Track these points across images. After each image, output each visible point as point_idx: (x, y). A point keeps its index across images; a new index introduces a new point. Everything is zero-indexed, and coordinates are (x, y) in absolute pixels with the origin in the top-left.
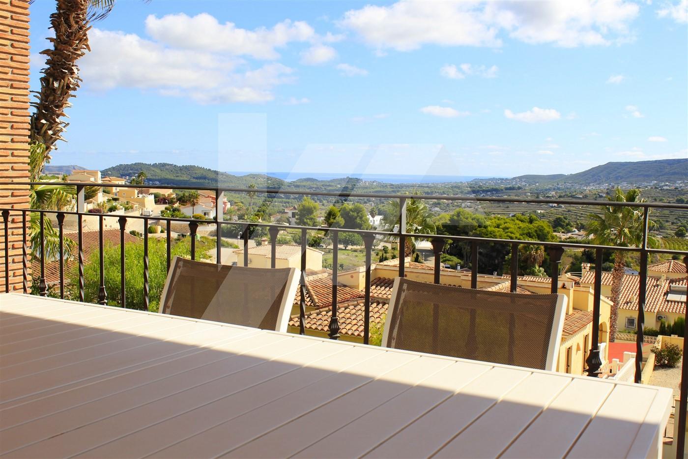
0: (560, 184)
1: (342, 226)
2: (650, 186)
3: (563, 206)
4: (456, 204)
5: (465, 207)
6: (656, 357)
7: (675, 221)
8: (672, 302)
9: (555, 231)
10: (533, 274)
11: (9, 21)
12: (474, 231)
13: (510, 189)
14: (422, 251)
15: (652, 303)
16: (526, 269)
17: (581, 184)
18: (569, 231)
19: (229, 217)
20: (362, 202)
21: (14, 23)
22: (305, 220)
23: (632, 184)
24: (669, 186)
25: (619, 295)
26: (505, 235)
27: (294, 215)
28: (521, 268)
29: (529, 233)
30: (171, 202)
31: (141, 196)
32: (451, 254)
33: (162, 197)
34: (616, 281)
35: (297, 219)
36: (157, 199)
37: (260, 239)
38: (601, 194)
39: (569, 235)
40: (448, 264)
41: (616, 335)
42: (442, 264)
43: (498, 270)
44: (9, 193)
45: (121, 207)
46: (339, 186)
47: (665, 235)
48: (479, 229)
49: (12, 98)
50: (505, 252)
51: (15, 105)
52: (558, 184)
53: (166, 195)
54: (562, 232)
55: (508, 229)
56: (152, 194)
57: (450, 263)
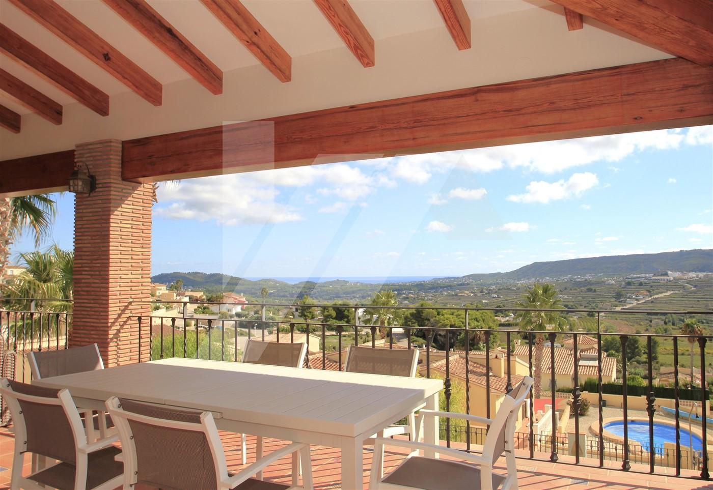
0: (499, 280)
1: (334, 317)
2: (566, 279)
3: (502, 297)
4: (420, 297)
5: (427, 300)
6: (571, 408)
7: (587, 305)
8: (582, 366)
9: (496, 316)
10: (479, 349)
11: (141, 212)
12: (434, 318)
13: (461, 285)
14: (396, 334)
15: (568, 368)
16: (474, 345)
17: (515, 280)
18: (507, 316)
19: (247, 313)
20: (349, 298)
21: (144, 212)
22: (306, 314)
23: (553, 278)
24: (581, 278)
25: (541, 362)
26: (458, 320)
27: (297, 310)
28: (470, 344)
29: (476, 318)
30: (202, 302)
31: (178, 298)
32: (417, 336)
33: (195, 298)
34: (538, 352)
35: (299, 313)
36: (191, 300)
37: (271, 329)
38: (530, 287)
39: (507, 318)
40: (416, 344)
41: (541, 393)
42: (411, 344)
43: (454, 347)
44: (140, 307)
45: (163, 306)
46: (331, 287)
47: (580, 316)
48: (438, 316)
49: (142, 254)
50: (458, 334)
51: (144, 257)
52: (497, 280)
53: (198, 297)
54: (502, 317)
55: (460, 315)
56: (187, 296)
57: (417, 343)
